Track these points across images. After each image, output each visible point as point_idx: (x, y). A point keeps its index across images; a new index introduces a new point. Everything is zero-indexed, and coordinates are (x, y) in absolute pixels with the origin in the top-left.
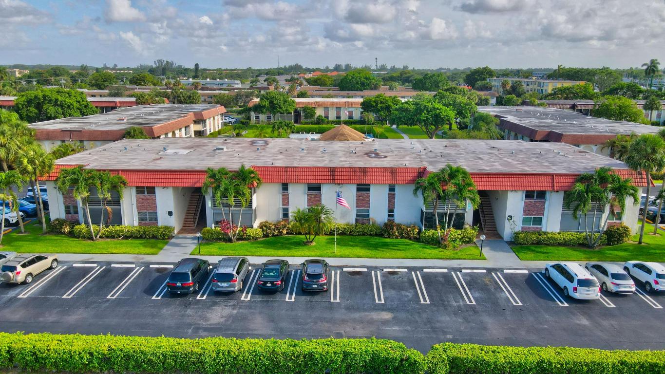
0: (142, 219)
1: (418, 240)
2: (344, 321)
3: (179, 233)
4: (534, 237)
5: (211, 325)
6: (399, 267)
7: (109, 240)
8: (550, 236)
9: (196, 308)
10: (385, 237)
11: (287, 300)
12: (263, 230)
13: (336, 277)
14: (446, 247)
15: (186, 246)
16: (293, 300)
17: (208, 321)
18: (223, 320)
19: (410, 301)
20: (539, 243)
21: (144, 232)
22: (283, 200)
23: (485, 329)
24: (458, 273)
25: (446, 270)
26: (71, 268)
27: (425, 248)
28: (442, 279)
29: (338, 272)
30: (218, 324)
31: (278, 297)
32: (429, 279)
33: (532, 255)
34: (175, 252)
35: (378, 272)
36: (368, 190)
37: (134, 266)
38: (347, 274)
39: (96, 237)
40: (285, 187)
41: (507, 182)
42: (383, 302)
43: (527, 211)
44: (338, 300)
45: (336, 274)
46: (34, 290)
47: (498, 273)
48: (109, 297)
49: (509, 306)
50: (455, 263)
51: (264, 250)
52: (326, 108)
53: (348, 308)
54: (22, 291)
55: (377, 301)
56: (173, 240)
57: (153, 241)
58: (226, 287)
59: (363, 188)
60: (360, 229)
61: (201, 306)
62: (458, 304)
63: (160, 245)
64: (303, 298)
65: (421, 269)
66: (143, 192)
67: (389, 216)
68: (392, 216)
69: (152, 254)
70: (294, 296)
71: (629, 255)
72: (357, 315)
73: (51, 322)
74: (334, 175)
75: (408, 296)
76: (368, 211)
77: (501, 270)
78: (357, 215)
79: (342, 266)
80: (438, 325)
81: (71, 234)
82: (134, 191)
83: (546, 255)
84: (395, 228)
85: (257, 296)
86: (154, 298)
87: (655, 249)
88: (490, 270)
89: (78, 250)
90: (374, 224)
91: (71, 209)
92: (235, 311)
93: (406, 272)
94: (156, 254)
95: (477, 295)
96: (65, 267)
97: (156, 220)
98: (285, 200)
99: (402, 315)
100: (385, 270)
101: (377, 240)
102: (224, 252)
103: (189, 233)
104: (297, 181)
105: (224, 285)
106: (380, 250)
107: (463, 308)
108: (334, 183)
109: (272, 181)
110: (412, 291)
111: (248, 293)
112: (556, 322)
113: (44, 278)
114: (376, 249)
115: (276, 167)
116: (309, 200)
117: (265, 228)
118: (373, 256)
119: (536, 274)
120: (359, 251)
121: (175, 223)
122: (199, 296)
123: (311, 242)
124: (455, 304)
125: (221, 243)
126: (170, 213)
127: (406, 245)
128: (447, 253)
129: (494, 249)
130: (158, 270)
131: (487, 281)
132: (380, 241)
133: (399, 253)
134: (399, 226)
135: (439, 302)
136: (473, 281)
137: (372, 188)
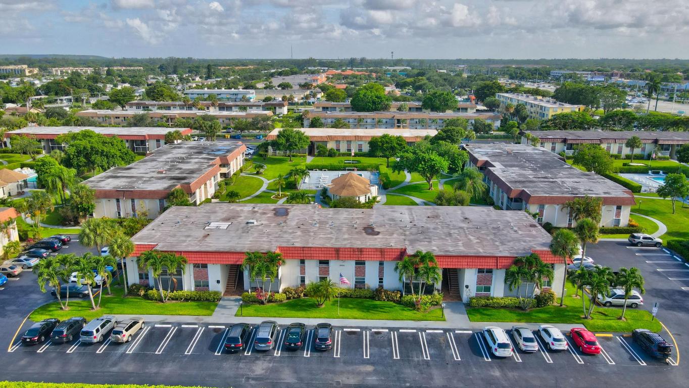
0: (197, 286)
1: (399, 302)
2: (342, 373)
3: (224, 295)
4: (483, 302)
5: (256, 375)
6: (383, 328)
7: (174, 302)
8: (495, 301)
9: (246, 363)
10: (376, 300)
11: (305, 356)
12: (286, 295)
13: (338, 335)
14: (418, 309)
15: (231, 308)
16: (309, 356)
17: (254, 372)
18: (263, 372)
19: (386, 357)
20: (487, 306)
21: (200, 296)
22: (301, 271)
23: (432, 379)
24: (423, 333)
25: (415, 331)
26: (153, 328)
27: (404, 310)
28: (411, 339)
29: (340, 331)
30: (261, 375)
31: (298, 353)
32: (402, 338)
33: (479, 316)
34: (223, 314)
35: (368, 332)
36: (364, 264)
37: (197, 326)
38: (346, 334)
39: (165, 300)
40: (303, 262)
41: (464, 262)
42: (368, 357)
43: (479, 282)
44: (339, 356)
45: (338, 333)
46: (134, 348)
47: (451, 333)
48: (186, 353)
49: (451, 361)
50: (422, 324)
51: (288, 311)
52: (338, 142)
53: (345, 363)
54: (127, 348)
55: (365, 357)
56: (221, 302)
57: (206, 303)
58: (264, 347)
59: (360, 263)
60: (358, 293)
61: (248, 361)
62: (418, 359)
63: (212, 307)
64: (316, 354)
65: (397, 329)
66: (198, 267)
67: (380, 282)
68: (382, 282)
69: (208, 315)
70: (309, 352)
71: (548, 317)
72: (350, 368)
73: (154, 373)
74: (338, 253)
75: (385, 353)
76: (364, 279)
77: (453, 330)
78: (356, 282)
79: (342, 326)
80: (402, 376)
81: (146, 297)
82: (192, 266)
83: (489, 317)
84: (383, 293)
85: (285, 352)
86: (216, 354)
87: (568, 311)
88: (446, 330)
89: (155, 312)
90: (369, 288)
91: (143, 276)
92: (271, 365)
93: (387, 332)
94: (211, 315)
95: (432, 352)
96: (150, 327)
97: (208, 286)
98: (303, 271)
99: (380, 368)
100: (373, 330)
101: (370, 303)
102: (259, 313)
103: (231, 295)
104: (311, 258)
105: (262, 346)
106: (371, 313)
107: (421, 363)
108: (339, 259)
109: (293, 257)
110: (389, 348)
111: (278, 350)
112: (479, 374)
113: (139, 337)
114: (368, 312)
115: (296, 247)
116: (320, 271)
117: (287, 293)
118: (365, 317)
119: (477, 333)
120: (356, 313)
121: (221, 288)
122: (246, 352)
123: (322, 305)
124: (416, 359)
125: (256, 305)
126: (218, 282)
127: (390, 307)
128: (419, 315)
129: (454, 310)
130: (215, 330)
131: (441, 339)
132: (372, 303)
133: (384, 315)
134: (386, 291)
135: (406, 357)
136: (433, 341)
137: (367, 263)
